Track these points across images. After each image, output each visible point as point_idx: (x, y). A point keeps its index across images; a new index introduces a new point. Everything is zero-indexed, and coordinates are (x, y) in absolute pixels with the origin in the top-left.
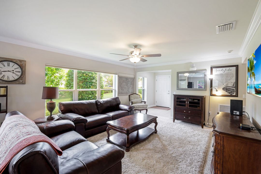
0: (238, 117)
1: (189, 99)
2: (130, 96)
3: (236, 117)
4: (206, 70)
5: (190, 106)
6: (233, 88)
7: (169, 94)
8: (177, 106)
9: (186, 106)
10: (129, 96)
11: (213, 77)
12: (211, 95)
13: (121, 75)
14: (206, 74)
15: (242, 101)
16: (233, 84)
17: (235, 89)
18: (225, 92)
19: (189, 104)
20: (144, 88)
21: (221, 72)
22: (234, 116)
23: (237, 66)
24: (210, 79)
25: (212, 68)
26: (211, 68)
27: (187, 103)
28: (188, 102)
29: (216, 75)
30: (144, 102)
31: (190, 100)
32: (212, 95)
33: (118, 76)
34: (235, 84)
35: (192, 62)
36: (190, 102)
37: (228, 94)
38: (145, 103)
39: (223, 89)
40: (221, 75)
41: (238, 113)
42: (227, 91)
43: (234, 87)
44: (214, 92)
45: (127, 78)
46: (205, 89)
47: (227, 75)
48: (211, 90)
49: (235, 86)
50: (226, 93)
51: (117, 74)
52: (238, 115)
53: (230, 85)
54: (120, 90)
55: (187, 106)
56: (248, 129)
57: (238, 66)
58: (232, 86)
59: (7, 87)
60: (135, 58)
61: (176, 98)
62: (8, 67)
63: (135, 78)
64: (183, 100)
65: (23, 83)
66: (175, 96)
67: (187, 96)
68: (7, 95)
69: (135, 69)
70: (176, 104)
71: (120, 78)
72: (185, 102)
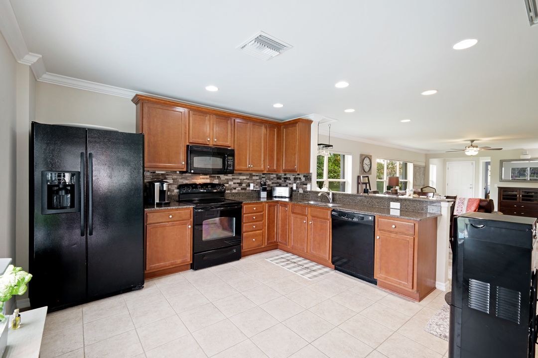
1: (522, 192)
5: (523, 200)
7: (471, 188)
8: (505, 201)
13: (416, 163)
19: (521, 198)
27: (519, 196)
28: (521, 196)
31: (523, 194)
33: (413, 164)
35: (525, 148)
36: (523, 196)
45: (420, 167)
51: (411, 162)
55: (519, 200)
59: (368, 177)
60: (472, 152)
61: (502, 191)
62: (367, 161)
63: (426, 166)
64: (512, 193)
65: (371, 174)
66: (500, 189)
67: (520, 189)
68: (369, 183)
69: (426, 155)
70: (502, 198)
71: (415, 167)
72: (516, 195)
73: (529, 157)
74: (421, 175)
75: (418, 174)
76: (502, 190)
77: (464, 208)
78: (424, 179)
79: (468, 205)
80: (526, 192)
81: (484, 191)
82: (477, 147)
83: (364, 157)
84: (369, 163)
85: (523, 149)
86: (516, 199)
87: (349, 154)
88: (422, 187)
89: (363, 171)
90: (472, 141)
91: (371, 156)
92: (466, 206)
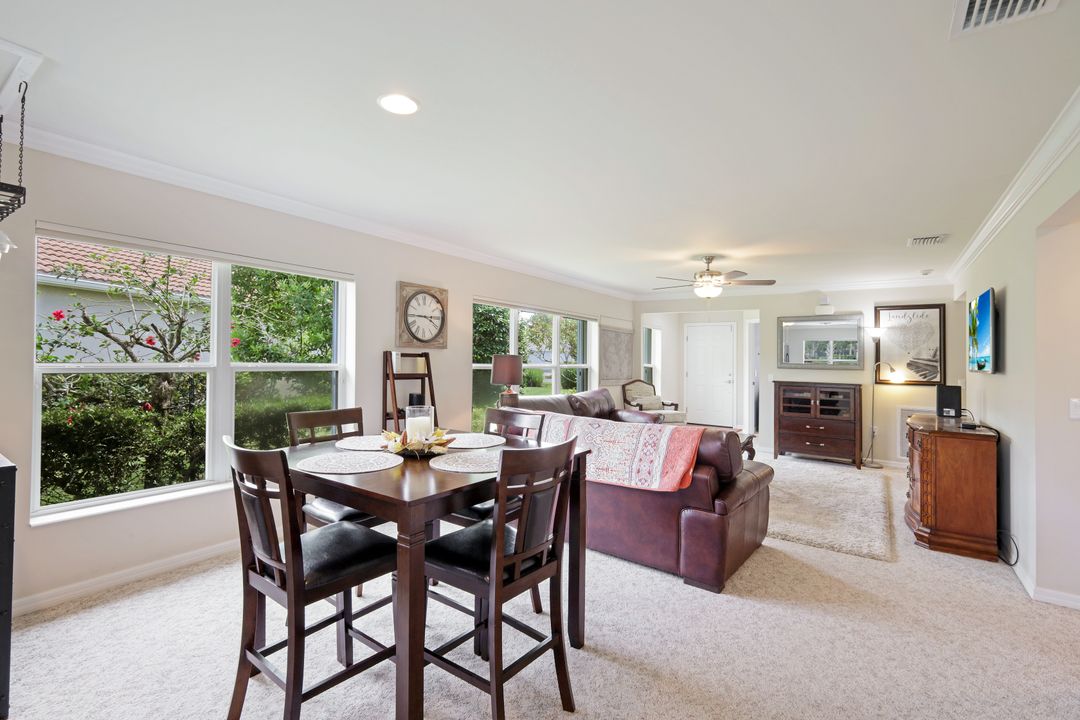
0: (953, 421)
1: (821, 392)
2: (627, 387)
3: (949, 422)
4: (861, 313)
5: (822, 412)
6: (935, 364)
8: (787, 414)
9: (812, 412)
10: (624, 387)
11: (881, 333)
12: (876, 383)
13: (605, 322)
14: (862, 326)
15: (960, 388)
16: (932, 353)
17: (938, 364)
18: (914, 373)
19: (819, 407)
20: (649, 361)
21: (903, 321)
22: (945, 420)
23: (942, 307)
24: (874, 339)
25: (877, 311)
26: (876, 308)
27: (815, 402)
28: (818, 402)
29: (889, 328)
30: (672, 404)
31: (823, 397)
32: (878, 382)
33: (600, 326)
34: (938, 353)
35: (823, 290)
36: (823, 402)
37: (921, 379)
38: (676, 409)
39: (909, 365)
40: (903, 329)
41: (952, 413)
42: (918, 372)
43: (936, 361)
44: (885, 375)
45: (617, 333)
46: (860, 367)
47: (917, 329)
48: (878, 370)
49: (938, 357)
50: (917, 378)
51: (596, 320)
52: (952, 417)
53: (926, 355)
54: (604, 368)
55: (815, 412)
56: (973, 427)
57: (944, 305)
58: (930, 358)
59: (426, 355)
60: (709, 289)
61: (782, 393)
62: (424, 307)
63: (634, 330)
64: (801, 395)
65: (444, 346)
66: (778, 385)
67: (815, 385)
68: (429, 375)
69: (634, 304)
70: (782, 408)
71: (603, 331)
72: (808, 401)
73: (830, 311)
74: (622, 352)
75: (612, 349)
76: (782, 388)
77: (656, 463)
78: (630, 363)
79: (668, 451)
80: (826, 393)
81: (753, 387)
82: (719, 274)
83: (410, 291)
84: (438, 314)
85: (819, 292)
86: (808, 410)
87: (349, 276)
88: (623, 382)
89: (406, 336)
90: (710, 259)
91: (443, 291)
92: (662, 457)
